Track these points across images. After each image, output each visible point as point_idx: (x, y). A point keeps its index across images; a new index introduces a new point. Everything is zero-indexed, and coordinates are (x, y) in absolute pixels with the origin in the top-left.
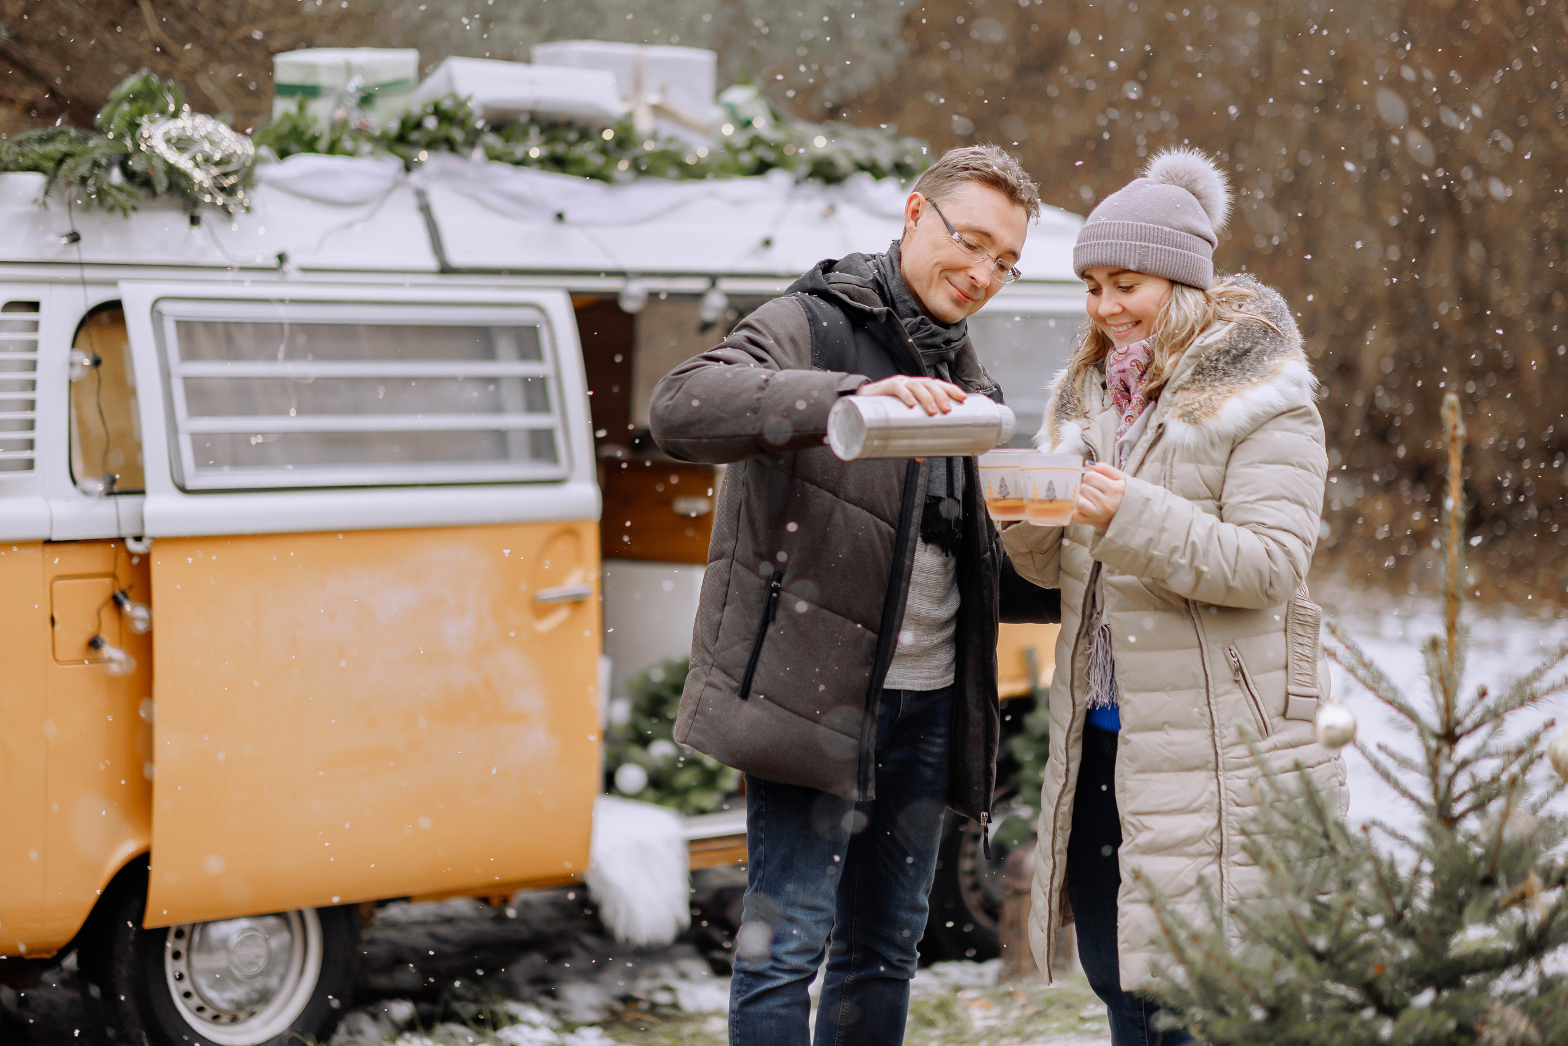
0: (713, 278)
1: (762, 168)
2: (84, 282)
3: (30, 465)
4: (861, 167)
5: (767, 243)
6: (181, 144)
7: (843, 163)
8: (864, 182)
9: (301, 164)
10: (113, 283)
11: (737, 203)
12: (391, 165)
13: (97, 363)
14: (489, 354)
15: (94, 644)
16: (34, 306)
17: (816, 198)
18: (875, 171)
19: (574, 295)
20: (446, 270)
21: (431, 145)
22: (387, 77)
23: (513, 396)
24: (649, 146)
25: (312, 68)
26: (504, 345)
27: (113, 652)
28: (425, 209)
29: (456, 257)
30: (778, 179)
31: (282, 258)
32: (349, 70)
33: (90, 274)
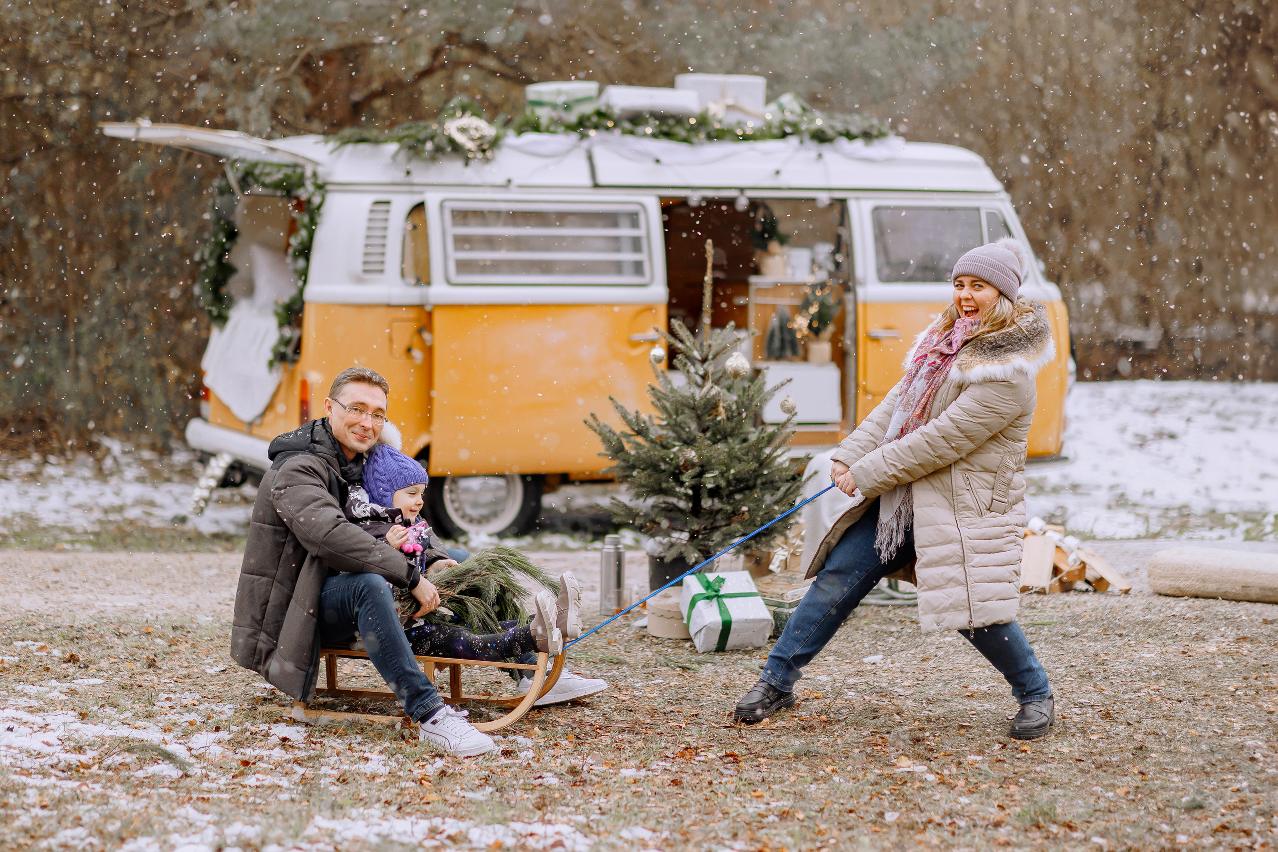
0: (742, 190)
1: (784, 135)
2: (411, 192)
3: (382, 271)
4: (840, 134)
5: (778, 172)
6: (463, 130)
7: (830, 132)
8: (843, 142)
9: (530, 137)
10: (421, 193)
11: (766, 153)
12: (573, 137)
13: (415, 227)
14: (615, 225)
15: (409, 350)
16: (388, 203)
17: (813, 148)
18: (850, 136)
19: (662, 198)
20: (596, 186)
21: (596, 127)
22: (580, 95)
23: (627, 245)
24: (717, 126)
25: (539, 93)
26: (624, 221)
27: (417, 354)
28: (590, 158)
29: (602, 179)
30: (793, 141)
31: (509, 181)
32: (559, 93)
33: (416, 189)
